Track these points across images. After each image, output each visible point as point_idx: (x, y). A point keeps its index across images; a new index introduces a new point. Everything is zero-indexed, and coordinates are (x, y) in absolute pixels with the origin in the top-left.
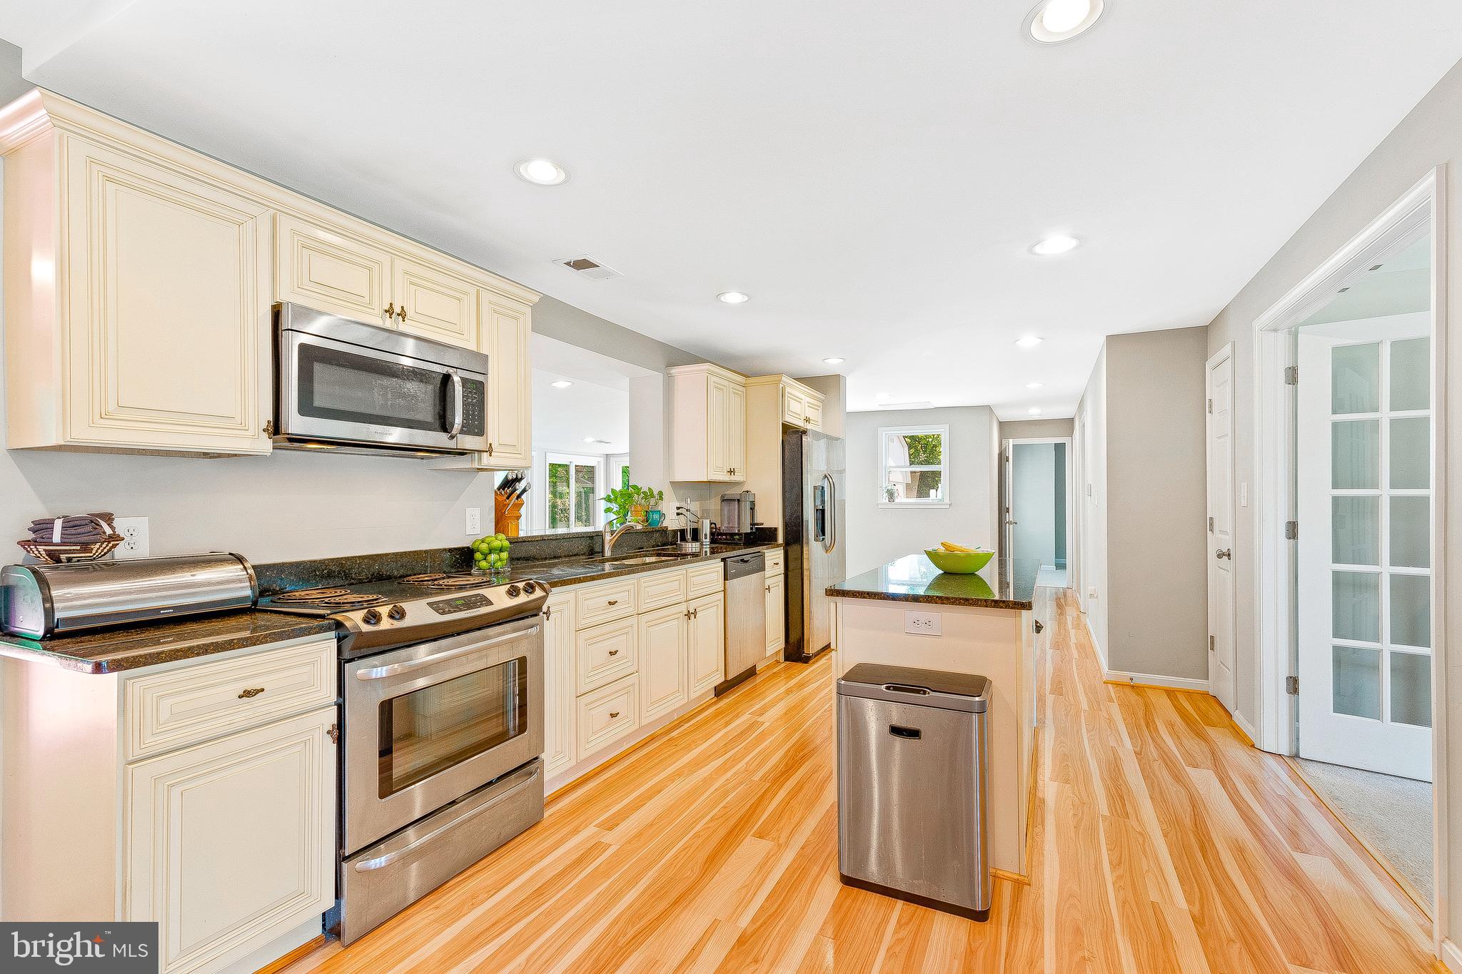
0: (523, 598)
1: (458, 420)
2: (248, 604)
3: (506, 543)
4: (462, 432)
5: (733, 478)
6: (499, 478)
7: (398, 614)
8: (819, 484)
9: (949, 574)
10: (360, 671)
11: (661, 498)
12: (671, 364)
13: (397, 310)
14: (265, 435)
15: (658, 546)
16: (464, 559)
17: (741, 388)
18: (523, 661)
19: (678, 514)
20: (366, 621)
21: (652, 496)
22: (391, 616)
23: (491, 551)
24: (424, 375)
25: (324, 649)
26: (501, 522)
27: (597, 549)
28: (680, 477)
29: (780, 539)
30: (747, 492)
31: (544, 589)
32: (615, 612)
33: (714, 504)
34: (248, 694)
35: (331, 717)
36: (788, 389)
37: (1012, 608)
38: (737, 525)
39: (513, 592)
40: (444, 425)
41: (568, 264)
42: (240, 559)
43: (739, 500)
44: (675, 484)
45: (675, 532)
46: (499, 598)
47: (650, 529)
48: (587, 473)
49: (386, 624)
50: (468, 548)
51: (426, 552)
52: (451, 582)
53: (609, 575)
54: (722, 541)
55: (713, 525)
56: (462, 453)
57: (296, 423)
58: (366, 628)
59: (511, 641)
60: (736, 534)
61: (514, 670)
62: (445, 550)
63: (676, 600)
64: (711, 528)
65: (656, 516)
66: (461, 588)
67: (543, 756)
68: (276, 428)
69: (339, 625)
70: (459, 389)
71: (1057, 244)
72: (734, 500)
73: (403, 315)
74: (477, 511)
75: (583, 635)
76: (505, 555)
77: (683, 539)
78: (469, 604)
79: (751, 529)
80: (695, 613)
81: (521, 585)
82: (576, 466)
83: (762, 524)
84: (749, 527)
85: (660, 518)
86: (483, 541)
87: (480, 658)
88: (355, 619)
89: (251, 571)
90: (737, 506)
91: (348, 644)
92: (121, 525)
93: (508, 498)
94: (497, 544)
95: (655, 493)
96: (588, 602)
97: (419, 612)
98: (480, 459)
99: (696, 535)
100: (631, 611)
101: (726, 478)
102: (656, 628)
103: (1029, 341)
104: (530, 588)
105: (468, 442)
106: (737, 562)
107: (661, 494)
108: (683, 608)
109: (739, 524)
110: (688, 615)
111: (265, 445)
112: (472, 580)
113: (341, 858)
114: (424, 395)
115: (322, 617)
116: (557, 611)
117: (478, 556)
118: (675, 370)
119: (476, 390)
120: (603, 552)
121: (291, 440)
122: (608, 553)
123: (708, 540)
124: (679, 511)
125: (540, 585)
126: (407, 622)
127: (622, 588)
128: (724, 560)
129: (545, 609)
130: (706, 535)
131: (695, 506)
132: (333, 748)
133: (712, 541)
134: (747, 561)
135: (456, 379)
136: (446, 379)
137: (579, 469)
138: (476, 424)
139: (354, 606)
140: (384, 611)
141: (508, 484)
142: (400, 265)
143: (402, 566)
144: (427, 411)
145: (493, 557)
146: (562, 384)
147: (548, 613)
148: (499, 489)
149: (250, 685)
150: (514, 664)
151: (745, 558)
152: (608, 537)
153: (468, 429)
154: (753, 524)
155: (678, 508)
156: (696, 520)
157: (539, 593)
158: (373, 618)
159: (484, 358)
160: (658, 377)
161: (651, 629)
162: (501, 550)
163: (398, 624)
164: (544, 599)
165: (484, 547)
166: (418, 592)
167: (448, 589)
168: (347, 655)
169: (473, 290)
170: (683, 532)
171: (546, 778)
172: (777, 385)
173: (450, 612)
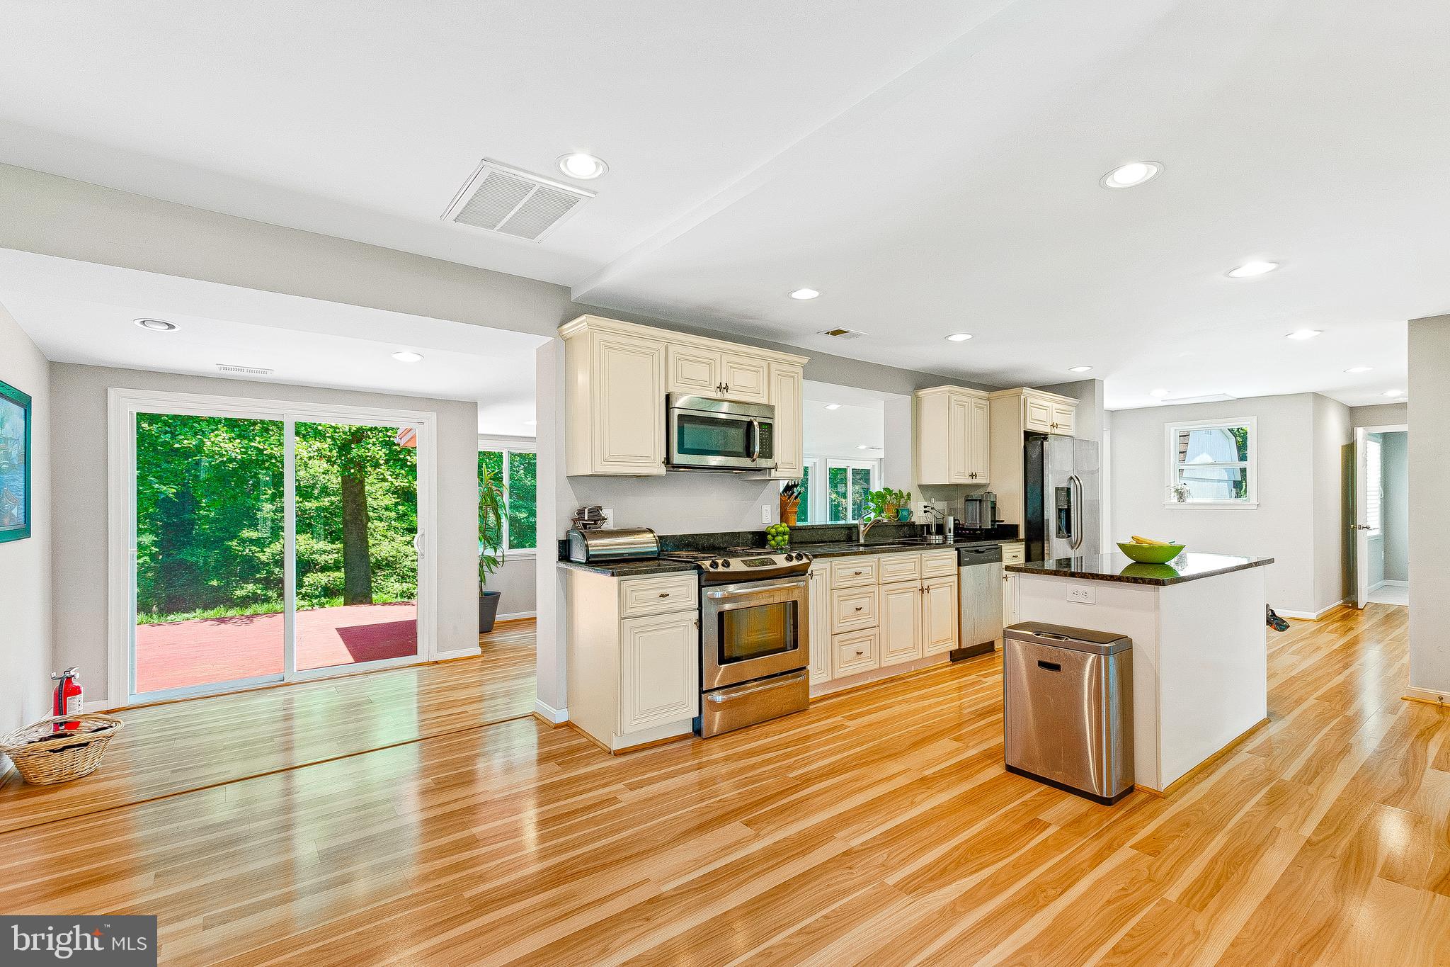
0: (795, 563)
1: (757, 449)
2: (656, 555)
3: (787, 529)
4: (759, 457)
5: (975, 481)
6: (783, 485)
7: (726, 564)
8: (1064, 485)
9: (1139, 563)
10: (709, 592)
11: (909, 498)
12: (919, 387)
13: (724, 386)
14: (663, 465)
15: (906, 537)
16: (760, 539)
17: (983, 402)
18: (795, 603)
19: (925, 512)
20: (711, 566)
21: (902, 496)
22: (723, 565)
23: (778, 534)
24: (738, 423)
25: (691, 579)
26: (784, 516)
27: (854, 538)
28: (927, 481)
29: (1022, 535)
30: (989, 493)
31: (809, 559)
32: (860, 581)
33: (960, 504)
34: (662, 596)
35: (695, 615)
36: (1029, 400)
37: (1148, 584)
38: (978, 522)
39: (789, 558)
40: (749, 453)
41: (828, 333)
42: (651, 531)
43: (980, 501)
44: (923, 488)
45: (922, 526)
46: (781, 561)
47: (899, 523)
48: (863, 476)
49: (721, 569)
50: (763, 532)
51: (739, 533)
52: (753, 551)
53: (862, 553)
54: (964, 534)
55: (957, 522)
56: (759, 470)
57: (678, 458)
58: (712, 570)
59: (787, 589)
60: (977, 530)
61: (790, 610)
62: (749, 532)
63: (911, 577)
64: (954, 524)
65: (905, 513)
66: (759, 554)
67: (809, 667)
68: (668, 461)
69: (699, 568)
70: (757, 429)
71: (1254, 268)
72: (976, 500)
73: (726, 388)
74: (769, 508)
75: (836, 593)
76: (787, 537)
77: (929, 533)
78: (763, 563)
79: (992, 525)
80: (928, 589)
81: (794, 555)
82: (853, 469)
83: (1003, 521)
84: (990, 523)
85: (909, 515)
86: (773, 527)
87: (770, 597)
88: (706, 564)
89: (657, 538)
90: (978, 505)
91: (704, 577)
92: (604, 513)
93: (789, 498)
94: (781, 529)
95: (905, 494)
96: (840, 571)
97: (737, 565)
98: (770, 473)
99: (940, 529)
100: (873, 580)
101: (969, 481)
102: (894, 597)
103: (1304, 334)
104: (799, 557)
105: (763, 463)
106: (971, 551)
107: (909, 495)
108: (918, 584)
109: (981, 521)
110: (922, 590)
111: (662, 470)
112: (765, 551)
113: (701, 692)
114: (737, 435)
115: (691, 562)
116: (817, 575)
117: (769, 537)
118: (922, 393)
119: (768, 428)
120: (858, 540)
121: (673, 467)
122: (862, 541)
123: (952, 533)
124: (926, 509)
125: (806, 556)
126: (731, 569)
127: (866, 563)
128: (957, 549)
129: (809, 572)
130: (950, 529)
131: (940, 505)
132: (696, 632)
133: (956, 535)
134: (983, 552)
135: (756, 423)
136: (750, 424)
137: (856, 472)
138: (767, 452)
139: (704, 559)
140: (720, 562)
141: (789, 488)
142: (725, 357)
143: (725, 541)
144: (739, 446)
145: (779, 538)
146: (833, 407)
147: (811, 575)
148: (783, 492)
149: (664, 592)
150: (790, 604)
151: (981, 549)
152: (862, 528)
153: (762, 455)
154: (994, 521)
155: (925, 507)
156: (941, 516)
157: (805, 560)
158: (714, 565)
159: (771, 408)
160: (907, 400)
161: (890, 597)
162: (784, 533)
163: (726, 570)
164: (808, 565)
165: (773, 530)
166: (735, 554)
167: (752, 554)
168: (703, 584)
169: (765, 364)
170: (928, 526)
171: (811, 683)
172: (1019, 396)
173: (753, 566)
